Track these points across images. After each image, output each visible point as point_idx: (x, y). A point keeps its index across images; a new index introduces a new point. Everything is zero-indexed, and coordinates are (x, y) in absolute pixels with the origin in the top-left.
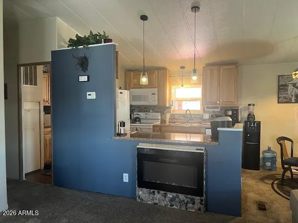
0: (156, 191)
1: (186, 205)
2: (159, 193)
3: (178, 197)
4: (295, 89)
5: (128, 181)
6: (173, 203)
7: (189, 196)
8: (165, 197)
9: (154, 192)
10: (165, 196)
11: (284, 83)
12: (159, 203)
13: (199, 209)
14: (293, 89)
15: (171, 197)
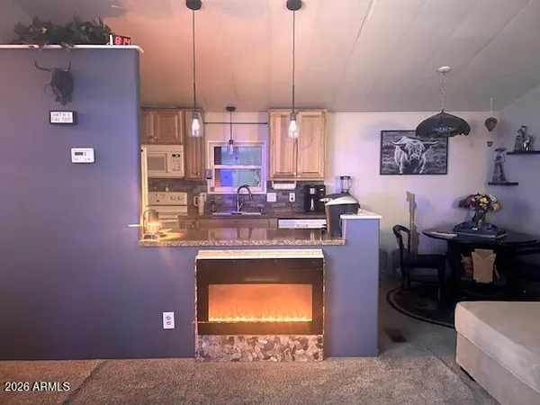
0: (236, 337)
1: (293, 352)
2: (241, 339)
3: (277, 341)
4: (404, 154)
5: (173, 327)
6: (268, 353)
7: (297, 337)
8: (255, 345)
9: (232, 340)
10: (254, 342)
11: (389, 144)
12: (242, 357)
13: (316, 356)
14: (401, 153)
15: (266, 342)
